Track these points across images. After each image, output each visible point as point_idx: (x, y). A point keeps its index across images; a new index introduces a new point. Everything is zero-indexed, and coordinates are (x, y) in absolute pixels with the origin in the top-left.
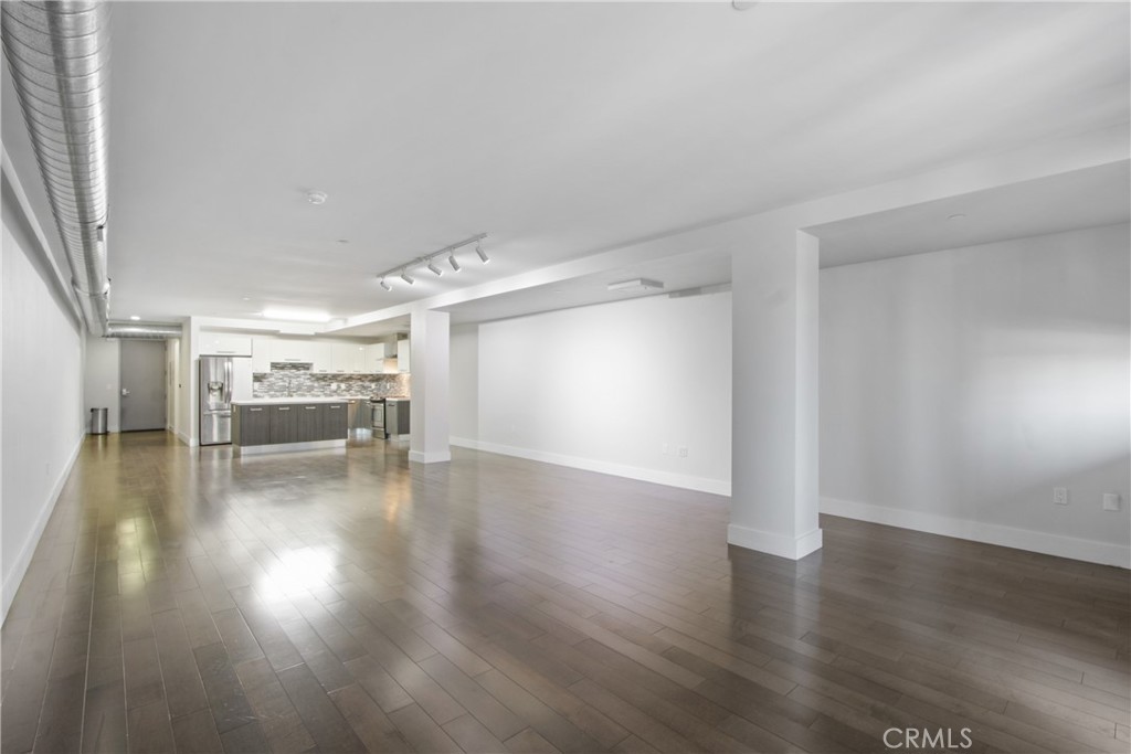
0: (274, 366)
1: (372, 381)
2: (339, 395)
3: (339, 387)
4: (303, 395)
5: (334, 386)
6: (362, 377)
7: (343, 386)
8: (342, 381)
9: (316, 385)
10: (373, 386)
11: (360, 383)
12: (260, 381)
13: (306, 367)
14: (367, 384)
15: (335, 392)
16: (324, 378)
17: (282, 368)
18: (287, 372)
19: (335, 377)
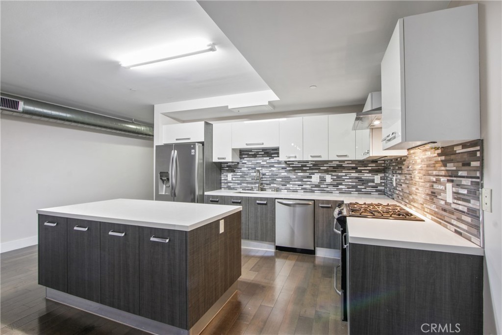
0: (242, 153)
1: (375, 171)
2: (323, 191)
3: (323, 180)
4: (277, 190)
5: (316, 178)
6: (359, 165)
7: (329, 178)
8: (327, 172)
9: (292, 176)
10: (377, 179)
11: (356, 175)
12: (234, 172)
13: (272, 152)
14: (367, 176)
15: (317, 186)
16: (300, 167)
17: (255, 156)
18: (260, 160)
19: (317, 166)
